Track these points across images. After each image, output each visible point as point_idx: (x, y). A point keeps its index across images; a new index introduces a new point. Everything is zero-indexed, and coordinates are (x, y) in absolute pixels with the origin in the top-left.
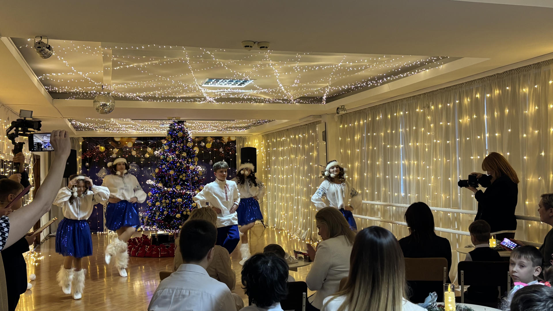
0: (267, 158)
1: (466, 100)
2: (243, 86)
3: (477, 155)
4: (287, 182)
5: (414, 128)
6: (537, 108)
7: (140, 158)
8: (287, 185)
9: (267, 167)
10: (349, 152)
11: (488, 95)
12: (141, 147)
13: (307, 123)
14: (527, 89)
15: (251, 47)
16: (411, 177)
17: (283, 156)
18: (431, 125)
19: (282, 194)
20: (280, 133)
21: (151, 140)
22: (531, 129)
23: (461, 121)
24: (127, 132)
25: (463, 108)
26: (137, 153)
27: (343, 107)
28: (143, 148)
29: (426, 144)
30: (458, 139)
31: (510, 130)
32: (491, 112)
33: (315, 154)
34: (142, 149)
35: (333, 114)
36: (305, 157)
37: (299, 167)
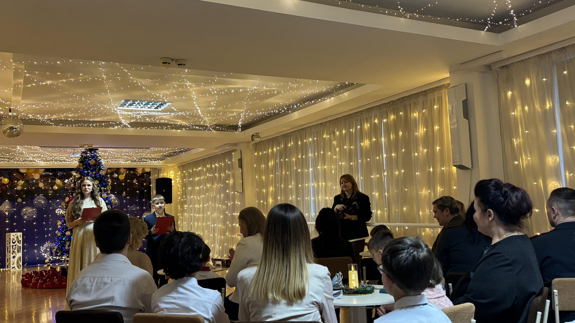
0: (183, 189)
1: (366, 125)
2: (159, 109)
3: (376, 174)
4: (204, 211)
5: (322, 152)
6: (425, 129)
7: (48, 190)
8: (203, 213)
9: (183, 198)
10: (264, 178)
11: (385, 120)
12: (49, 179)
13: (223, 152)
14: (417, 114)
15: (169, 63)
16: (320, 197)
17: (199, 186)
18: (337, 149)
19: (198, 223)
20: (196, 163)
21: (60, 172)
22: (421, 148)
23: (362, 144)
24: (34, 162)
25: (364, 133)
26: (44, 185)
27: (257, 134)
28: (51, 179)
29: (332, 167)
30: (360, 161)
31: (403, 150)
32: (388, 136)
33: (231, 182)
34: (50, 181)
35: (248, 143)
36: (221, 185)
37: (216, 195)
